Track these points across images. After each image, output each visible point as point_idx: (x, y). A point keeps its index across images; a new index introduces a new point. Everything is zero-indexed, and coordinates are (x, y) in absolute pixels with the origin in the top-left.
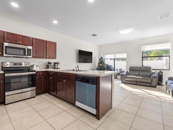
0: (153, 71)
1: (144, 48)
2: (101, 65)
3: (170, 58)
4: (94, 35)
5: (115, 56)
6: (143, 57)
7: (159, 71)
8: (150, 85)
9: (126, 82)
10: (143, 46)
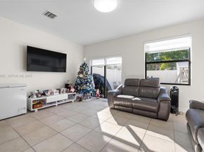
0: (162, 87)
1: (148, 47)
2: (81, 76)
3: (190, 64)
4: (51, 15)
5: (106, 62)
6: (146, 63)
7: (171, 87)
8: (155, 114)
9: (116, 107)
10: (147, 45)
